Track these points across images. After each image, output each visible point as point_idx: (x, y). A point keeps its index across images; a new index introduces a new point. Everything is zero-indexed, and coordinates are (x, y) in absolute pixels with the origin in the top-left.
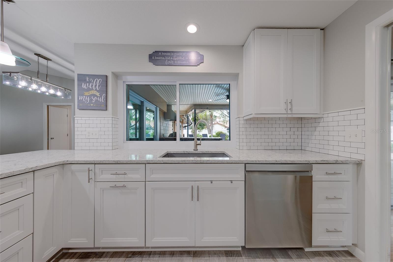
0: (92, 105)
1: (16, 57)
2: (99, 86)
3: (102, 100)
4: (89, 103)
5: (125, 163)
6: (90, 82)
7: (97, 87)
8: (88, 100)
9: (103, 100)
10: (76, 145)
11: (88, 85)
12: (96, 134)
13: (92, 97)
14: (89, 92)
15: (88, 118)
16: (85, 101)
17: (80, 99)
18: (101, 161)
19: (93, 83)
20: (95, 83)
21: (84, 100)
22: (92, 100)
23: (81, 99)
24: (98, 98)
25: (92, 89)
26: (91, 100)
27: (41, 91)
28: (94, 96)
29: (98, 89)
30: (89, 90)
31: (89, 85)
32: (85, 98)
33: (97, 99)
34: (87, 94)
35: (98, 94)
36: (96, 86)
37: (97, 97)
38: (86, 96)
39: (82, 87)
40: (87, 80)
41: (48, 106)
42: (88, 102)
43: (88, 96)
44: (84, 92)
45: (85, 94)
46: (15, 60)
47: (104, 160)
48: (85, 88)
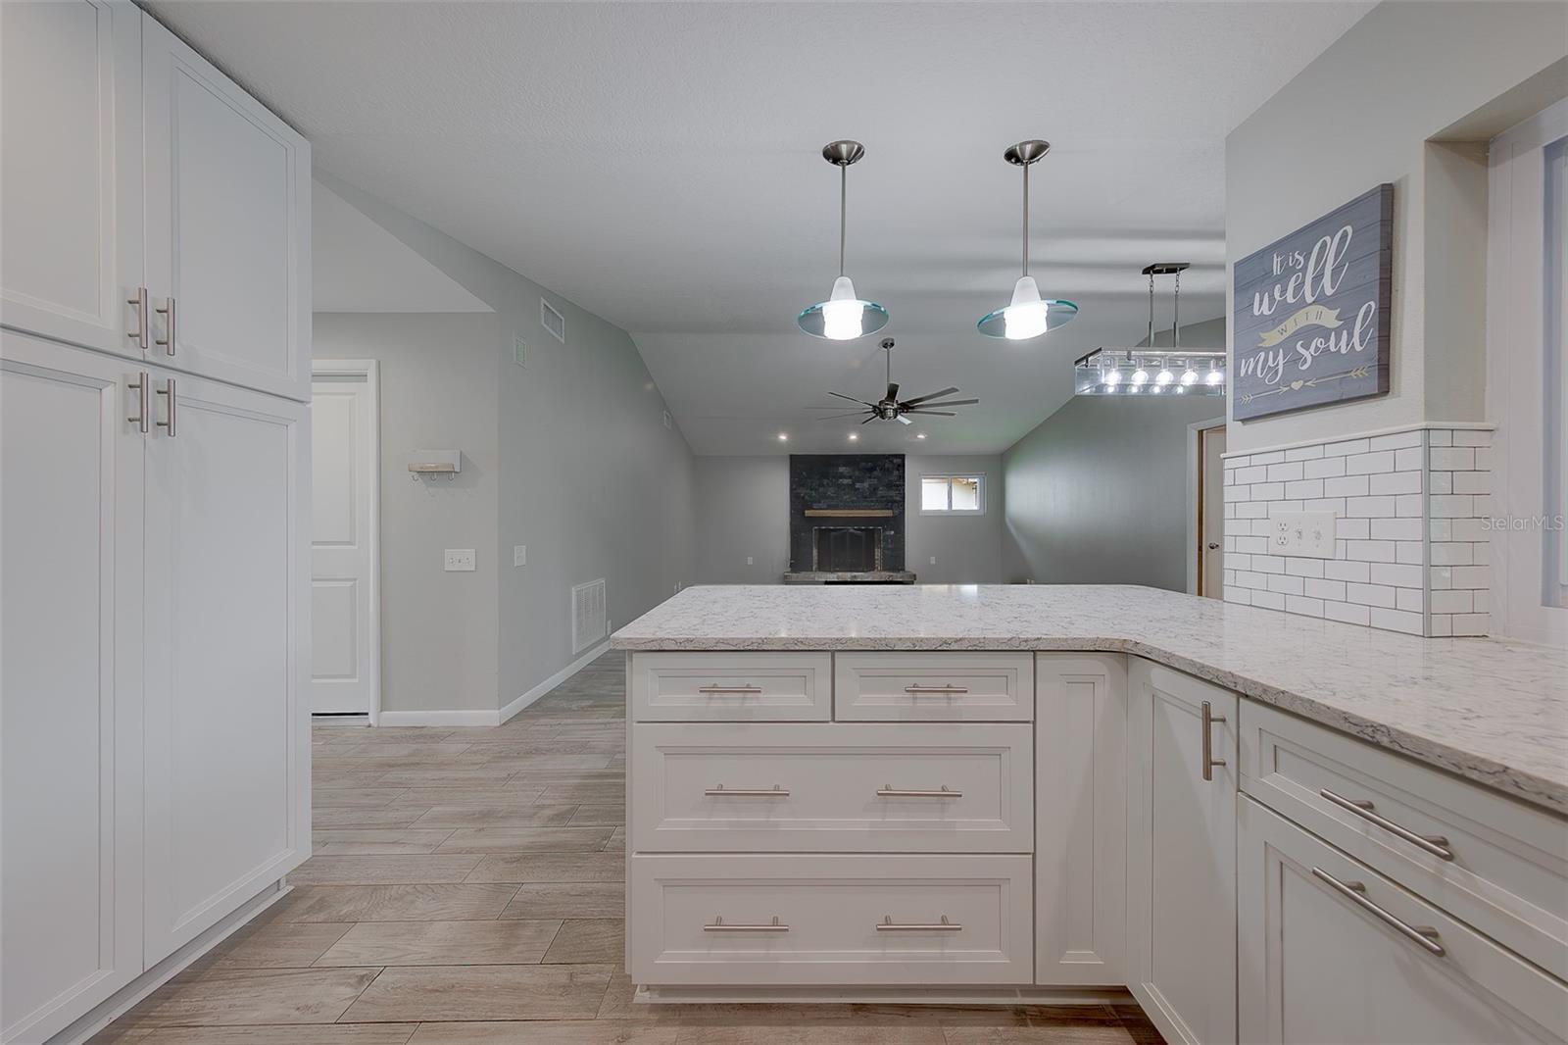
0: (1296, 385)
1: (1049, 302)
2: (1336, 272)
3: (1357, 341)
4: (1286, 381)
5: (1441, 763)
6: (1288, 272)
7: (1327, 280)
8: (1281, 367)
9: (1361, 343)
10: (1228, 579)
11: (1277, 295)
12: (1319, 533)
13: (1300, 343)
14: (1282, 326)
15: (1279, 457)
16: (1266, 375)
17: (1242, 375)
18: (1266, 689)
19: (1305, 269)
20: (1317, 263)
21: (1263, 369)
22: (1298, 359)
23: (1247, 371)
24: (1327, 340)
25: (1302, 304)
26: (1294, 362)
27: (1162, 387)
28: (1311, 333)
29: (1330, 293)
30: (1285, 311)
31: (1284, 292)
32: (1266, 360)
33: (1323, 346)
34: (1273, 337)
35: (1329, 318)
36: (1318, 278)
37: (1324, 332)
38: (1267, 350)
39: (1253, 315)
40: (1277, 270)
41: (1201, 432)
42: (1279, 375)
43: (1275, 349)
44: (1262, 335)
45: (1264, 345)
46: (1046, 314)
47: (1283, 689)
48: (1267, 312)
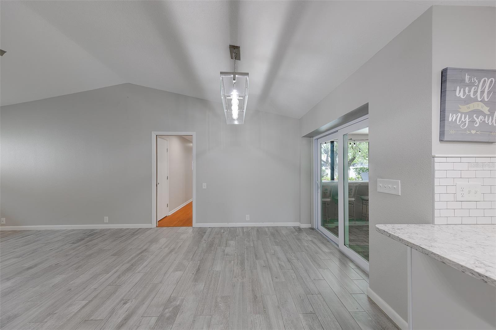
0: (473, 132)
2: (489, 93)
4: (469, 129)
6: (471, 85)
7: (485, 94)
8: (467, 122)
11: (467, 91)
12: (476, 191)
13: (475, 115)
14: (468, 105)
16: (461, 124)
20: (482, 87)
21: (458, 123)
23: (452, 119)
24: (485, 118)
25: (476, 100)
26: (473, 122)
28: (479, 113)
29: (486, 100)
32: (461, 117)
33: (483, 120)
34: (464, 109)
35: (486, 110)
37: (484, 115)
38: (462, 113)
39: (456, 96)
40: (467, 81)
42: (466, 126)
43: (465, 114)
44: (460, 106)
45: (461, 110)
48: (462, 97)
